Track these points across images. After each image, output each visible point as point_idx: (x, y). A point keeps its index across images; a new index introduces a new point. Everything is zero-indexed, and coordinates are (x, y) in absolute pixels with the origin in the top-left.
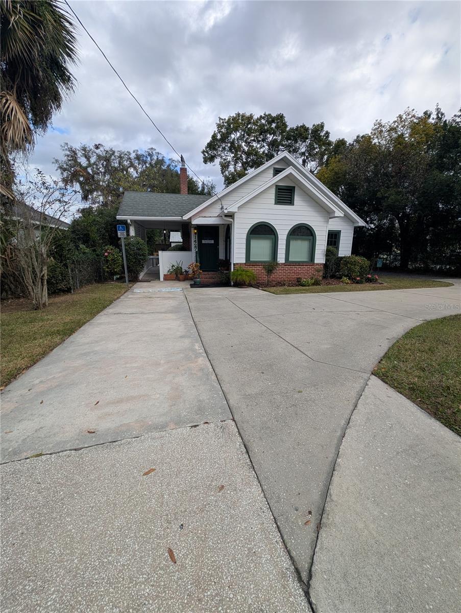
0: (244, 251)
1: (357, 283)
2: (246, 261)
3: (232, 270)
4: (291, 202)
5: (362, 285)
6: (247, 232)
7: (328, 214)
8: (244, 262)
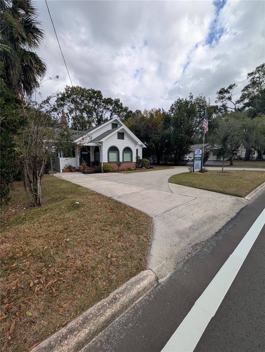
0: (107, 157)
1: (148, 169)
2: (108, 161)
3: (102, 166)
4: (123, 139)
5: (149, 169)
6: (108, 150)
7: (136, 143)
8: (107, 162)
